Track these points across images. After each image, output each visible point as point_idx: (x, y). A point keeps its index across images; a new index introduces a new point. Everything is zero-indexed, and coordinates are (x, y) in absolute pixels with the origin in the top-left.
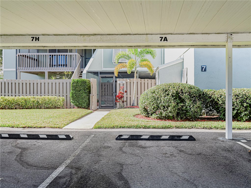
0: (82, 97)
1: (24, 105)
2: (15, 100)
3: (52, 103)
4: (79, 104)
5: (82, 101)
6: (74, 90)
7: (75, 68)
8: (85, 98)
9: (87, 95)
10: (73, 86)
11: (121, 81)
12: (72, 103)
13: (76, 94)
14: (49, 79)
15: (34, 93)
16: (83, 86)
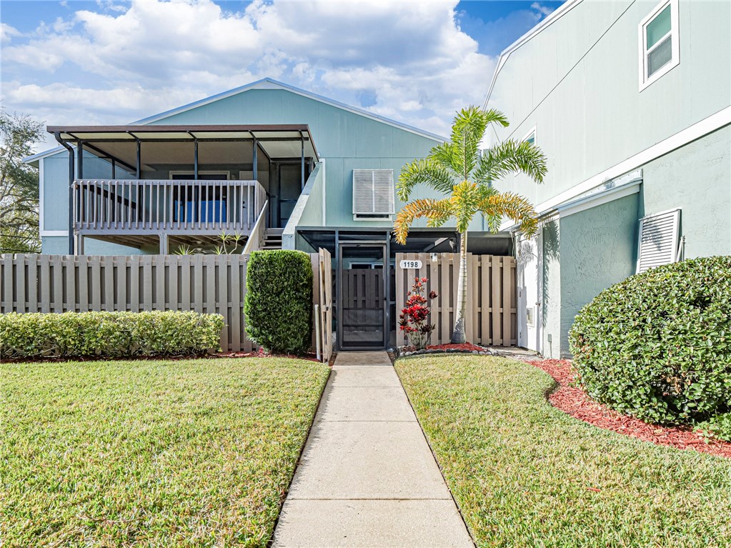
0: (286, 316)
1: (75, 344)
2: (41, 326)
3: (178, 336)
4: (278, 339)
5: (289, 329)
6: (257, 289)
7: (252, 226)
8: (300, 317)
9: (306, 310)
10: (254, 277)
11: (410, 261)
12: (250, 338)
13: (265, 304)
14: (170, 252)
15: (115, 302)
16: (291, 277)
